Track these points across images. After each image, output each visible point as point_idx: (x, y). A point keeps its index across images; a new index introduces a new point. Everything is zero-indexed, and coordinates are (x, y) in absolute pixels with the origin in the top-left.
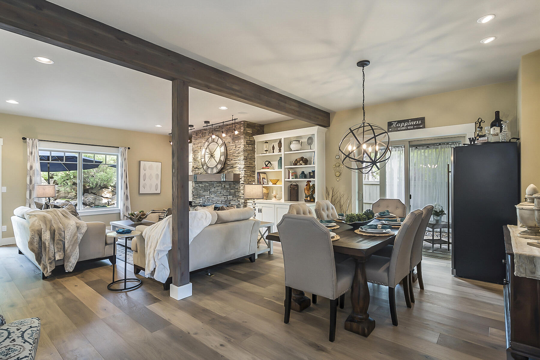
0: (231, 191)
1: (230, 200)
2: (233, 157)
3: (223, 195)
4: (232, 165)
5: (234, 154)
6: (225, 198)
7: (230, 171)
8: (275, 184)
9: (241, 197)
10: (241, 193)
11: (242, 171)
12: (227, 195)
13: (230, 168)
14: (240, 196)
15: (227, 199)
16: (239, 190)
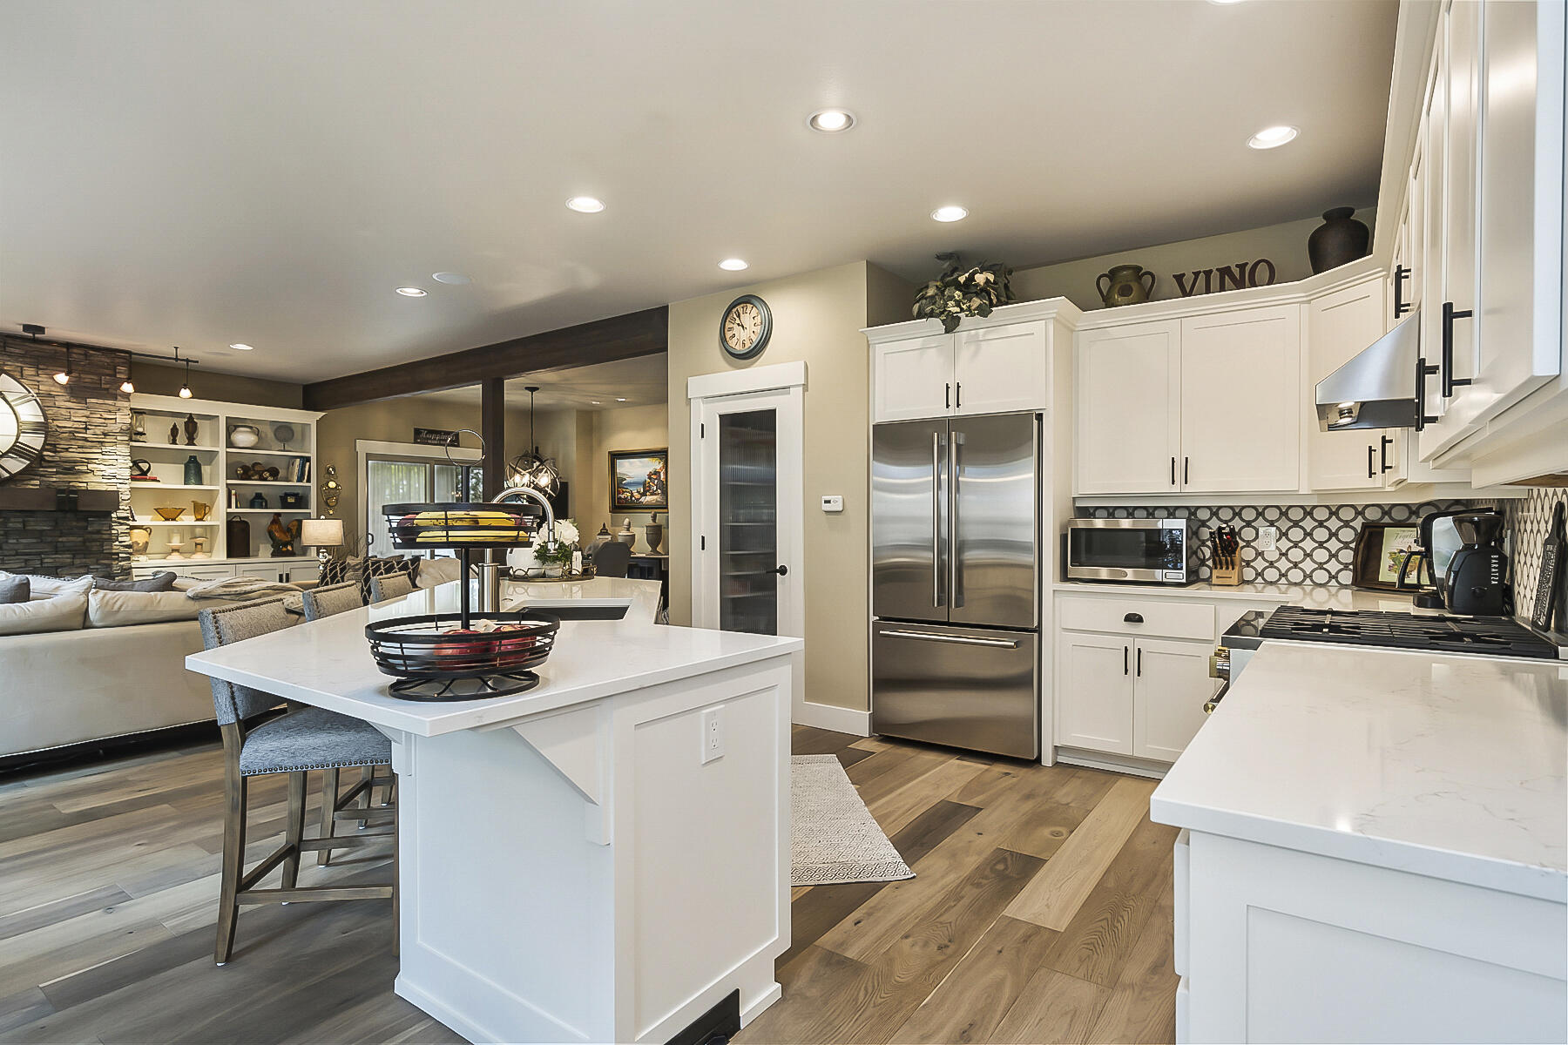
0: (60, 540)
1: (57, 568)
2: (73, 442)
3: (17, 554)
4: (67, 465)
5: (76, 434)
6: (26, 560)
7: (54, 479)
8: (174, 519)
9: (117, 554)
10: (117, 543)
11: (119, 486)
12: (40, 554)
13: (57, 473)
14: (114, 551)
15: (42, 563)
16: (105, 536)
